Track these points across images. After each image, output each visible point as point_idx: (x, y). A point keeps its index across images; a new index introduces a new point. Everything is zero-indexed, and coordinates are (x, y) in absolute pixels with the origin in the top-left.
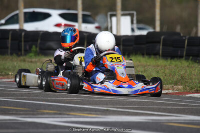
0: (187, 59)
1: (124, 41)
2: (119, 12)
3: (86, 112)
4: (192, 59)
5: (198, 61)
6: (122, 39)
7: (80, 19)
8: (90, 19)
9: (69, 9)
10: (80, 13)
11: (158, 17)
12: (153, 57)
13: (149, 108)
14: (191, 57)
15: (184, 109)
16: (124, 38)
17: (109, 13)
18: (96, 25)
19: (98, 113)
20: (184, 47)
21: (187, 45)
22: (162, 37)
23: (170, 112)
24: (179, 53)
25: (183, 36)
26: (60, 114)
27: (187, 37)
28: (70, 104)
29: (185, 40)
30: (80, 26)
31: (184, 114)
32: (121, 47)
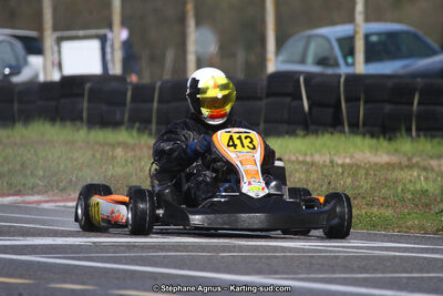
0: (130, 127)
1: (20, 93)
4: (139, 128)
5: (147, 132)
6: (16, 90)
12: (68, 124)
14: (137, 125)
20: (125, 104)
21: (134, 99)
22: (88, 86)
24: (118, 117)
32: (16, 106)
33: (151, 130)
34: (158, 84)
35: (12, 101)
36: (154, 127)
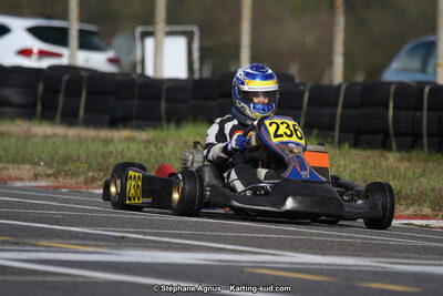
1: (169, 90)
2: (161, 26)
3: (73, 242)
4: (317, 135)
5: (330, 140)
6: (165, 86)
7: (74, 39)
8: (96, 40)
9: (49, 17)
10: (74, 26)
11: (246, 41)
13: (216, 236)
14: (316, 131)
15: (292, 239)
16: (170, 84)
17: (139, 30)
18: (111, 54)
19: (102, 243)
20: (301, 109)
21: (309, 104)
23: (260, 247)
25: (300, 84)
26: (16, 243)
27: (309, 86)
28: (40, 222)
29: (303, 92)
30: (72, 56)
31: (291, 250)
32: (163, 104)
33: (333, 137)
34: (343, 87)
35: (159, 99)
36: (337, 134)
